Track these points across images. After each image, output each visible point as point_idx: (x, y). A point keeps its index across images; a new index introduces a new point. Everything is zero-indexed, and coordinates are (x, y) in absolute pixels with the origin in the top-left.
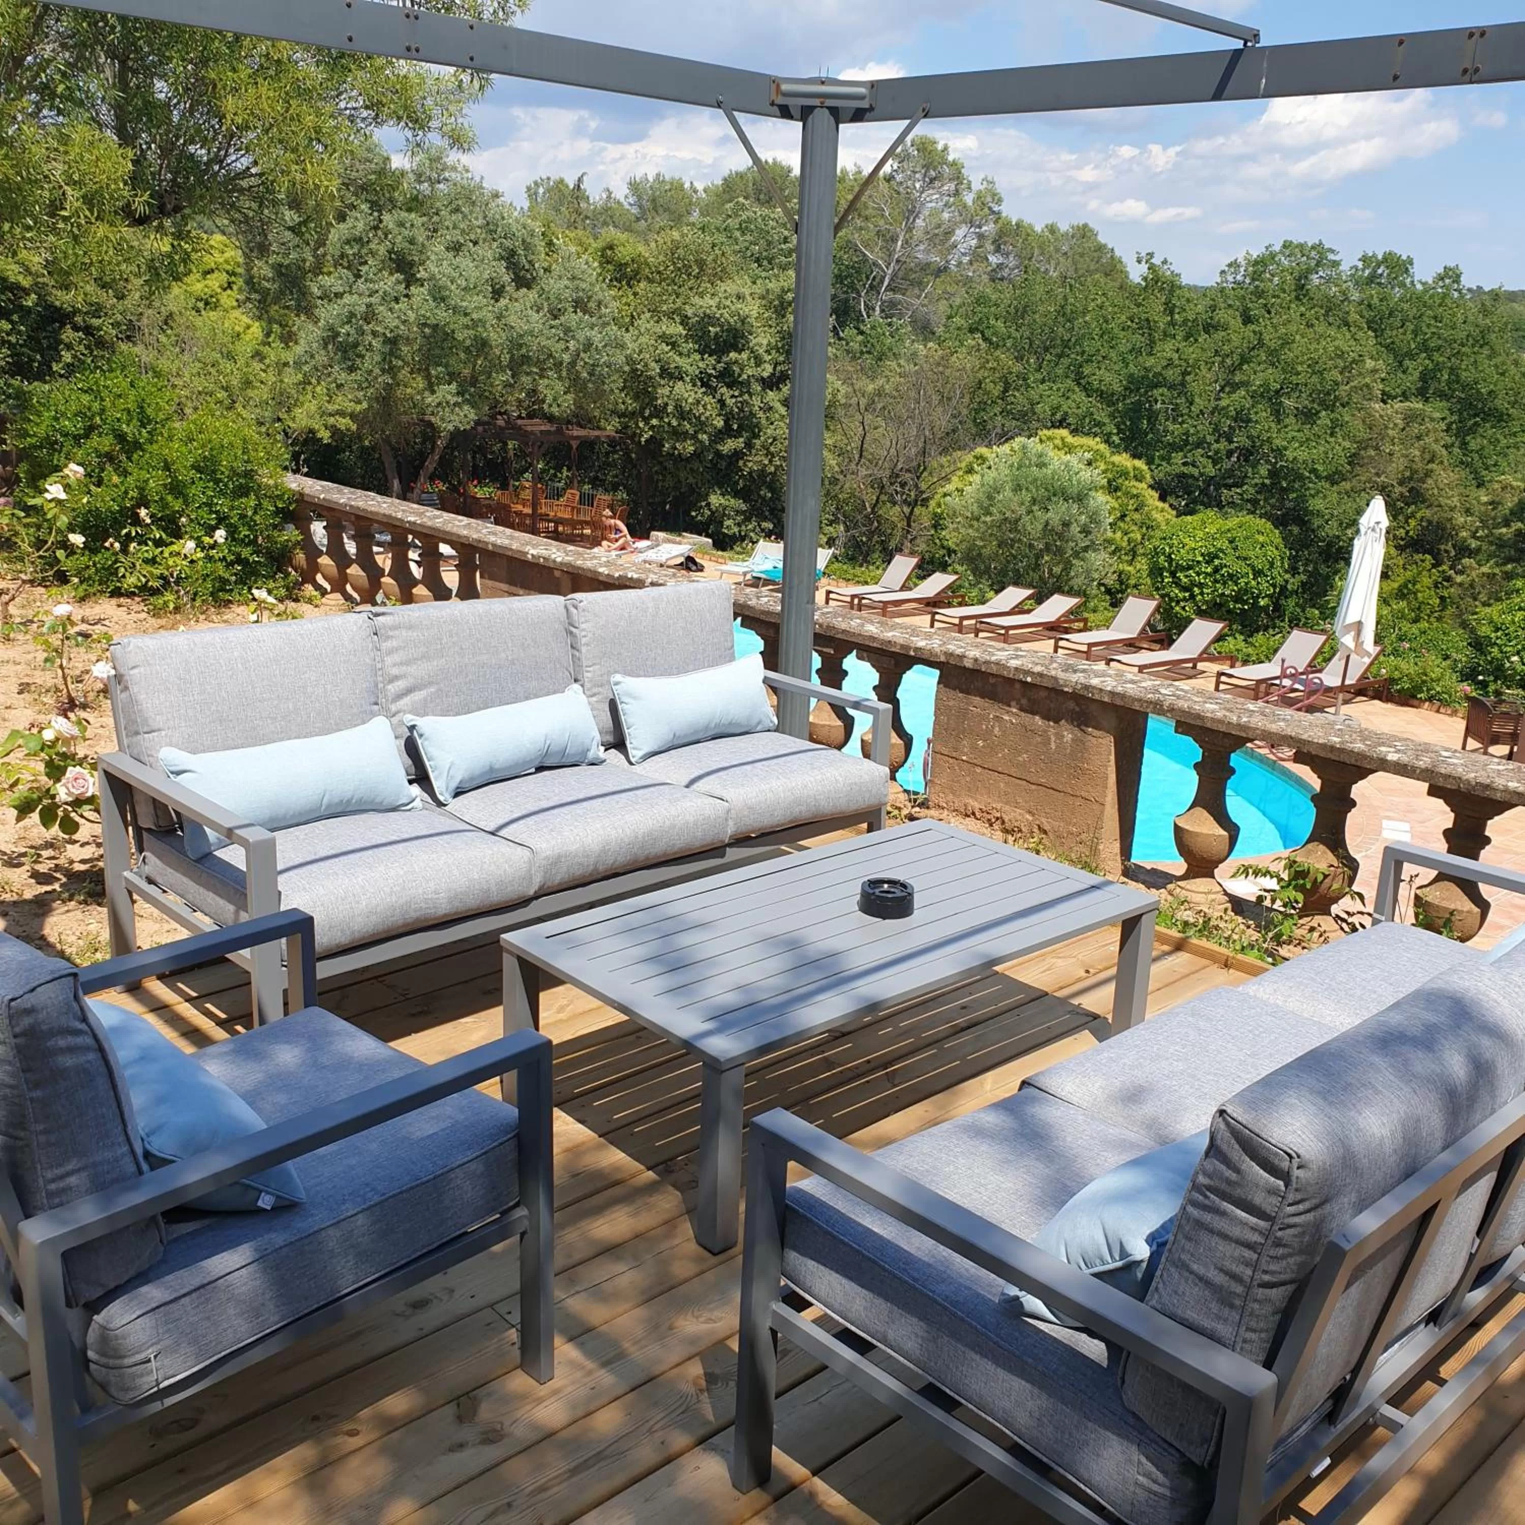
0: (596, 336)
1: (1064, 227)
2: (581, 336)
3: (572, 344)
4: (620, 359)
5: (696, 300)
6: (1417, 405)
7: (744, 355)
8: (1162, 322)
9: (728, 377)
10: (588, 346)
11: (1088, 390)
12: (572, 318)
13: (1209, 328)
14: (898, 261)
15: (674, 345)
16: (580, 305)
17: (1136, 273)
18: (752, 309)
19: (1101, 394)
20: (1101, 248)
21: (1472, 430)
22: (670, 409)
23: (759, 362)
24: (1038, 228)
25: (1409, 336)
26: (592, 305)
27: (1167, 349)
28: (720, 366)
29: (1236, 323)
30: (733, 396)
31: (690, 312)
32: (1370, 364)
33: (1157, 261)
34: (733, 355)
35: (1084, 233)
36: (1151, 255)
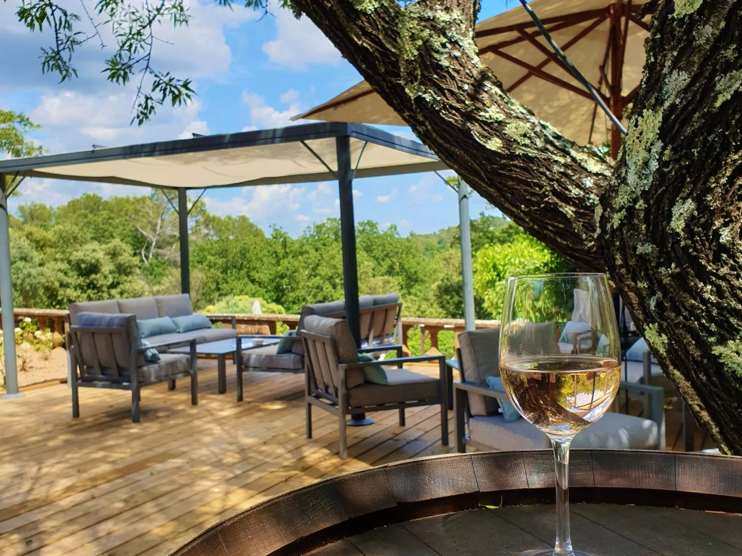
0: (33, 272)
1: (234, 216)
2: (25, 272)
3: (21, 276)
4: (43, 280)
5: (75, 253)
6: (386, 277)
7: (98, 276)
8: (281, 251)
9: (92, 285)
10: (29, 275)
11: (253, 281)
12: (21, 264)
13: (301, 253)
14: (159, 235)
15: (66, 274)
16: (24, 259)
17: (268, 234)
18: (100, 255)
19: (260, 284)
20: (252, 226)
21: (411, 287)
22: (65, 300)
23: (105, 277)
24: (223, 218)
25: (380, 252)
26: (28, 259)
27: (284, 263)
28: (88, 281)
29: (312, 251)
30: (94, 294)
31: (72, 258)
32: (366, 263)
33: (277, 227)
34: (93, 276)
35: (243, 219)
36: (275, 225)
